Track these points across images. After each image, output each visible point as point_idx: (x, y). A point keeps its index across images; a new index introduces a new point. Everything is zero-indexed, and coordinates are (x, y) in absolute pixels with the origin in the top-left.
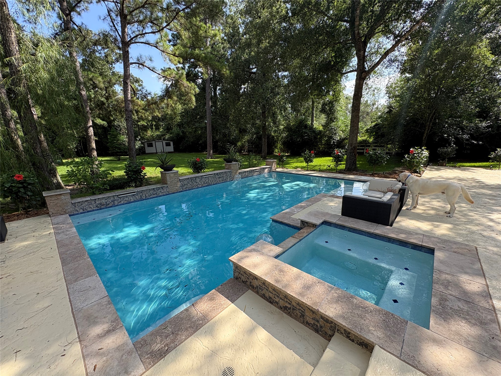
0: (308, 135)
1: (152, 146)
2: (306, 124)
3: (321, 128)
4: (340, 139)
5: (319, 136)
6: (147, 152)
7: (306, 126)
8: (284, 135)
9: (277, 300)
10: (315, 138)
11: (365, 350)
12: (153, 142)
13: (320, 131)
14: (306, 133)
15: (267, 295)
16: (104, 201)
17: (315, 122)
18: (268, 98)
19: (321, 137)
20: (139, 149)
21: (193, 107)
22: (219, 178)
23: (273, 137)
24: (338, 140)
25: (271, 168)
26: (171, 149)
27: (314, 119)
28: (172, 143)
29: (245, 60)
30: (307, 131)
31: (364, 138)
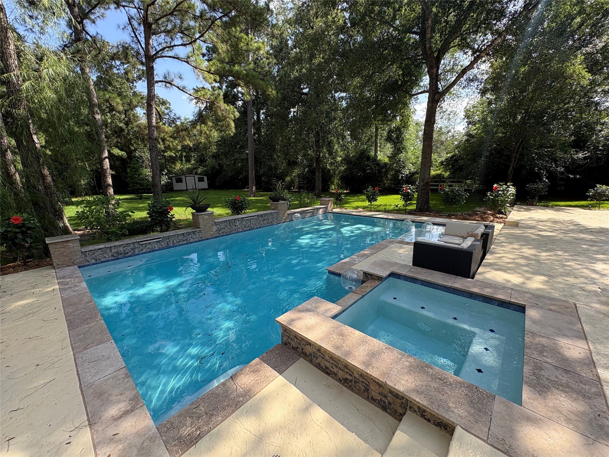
0: (371, 168)
1: (181, 182)
2: (369, 155)
3: (386, 160)
4: (410, 173)
5: (384, 170)
6: (175, 189)
7: (368, 158)
8: (342, 168)
9: (335, 370)
10: (380, 172)
11: (443, 433)
12: (183, 177)
13: (386, 164)
14: (369, 166)
15: (322, 364)
16: (121, 249)
17: (379, 153)
18: (323, 123)
19: (387, 171)
20: (166, 185)
21: (232, 134)
22: (264, 220)
23: (329, 170)
24: (407, 175)
25: (326, 208)
26: (204, 184)
27: (379, 149)
28: (205, 178)
29: (295, 78)
30: (370, 164)
31: (439, 172)
